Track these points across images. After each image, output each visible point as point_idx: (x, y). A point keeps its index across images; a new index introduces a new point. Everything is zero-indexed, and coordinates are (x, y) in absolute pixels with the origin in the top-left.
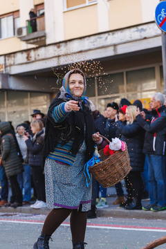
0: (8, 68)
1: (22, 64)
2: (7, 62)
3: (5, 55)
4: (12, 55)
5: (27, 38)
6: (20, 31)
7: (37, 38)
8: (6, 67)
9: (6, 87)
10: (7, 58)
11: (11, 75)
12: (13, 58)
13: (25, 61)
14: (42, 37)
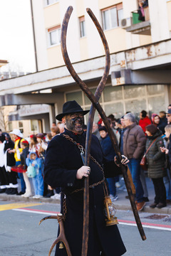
0: (130, 64)
1: (144, 60)
2: (127, 57)
3: (125, 51)
4: (133, 51)
5: (132, 29)
6: (124, 22)
7: (142, 28)
8: (127, 63)
9: (129, 83)
10: (127, 54)
11: (132, 71)
12: (133, 54)
13: (146, 56)
14: (147, 27)
